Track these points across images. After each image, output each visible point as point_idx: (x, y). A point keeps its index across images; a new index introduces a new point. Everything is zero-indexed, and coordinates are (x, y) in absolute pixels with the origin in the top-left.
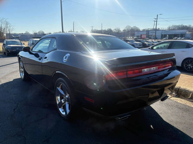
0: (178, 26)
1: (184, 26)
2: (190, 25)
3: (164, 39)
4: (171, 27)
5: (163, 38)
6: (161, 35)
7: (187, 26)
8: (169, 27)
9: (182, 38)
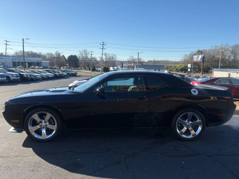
0: (27, 52)
1: (33, 53)
2: (40, 53)
3: (19, 68)
4: (19, 52)
5: (18, 66)
6: (13, 62)
7: (37, 53)
8: (17, 53)
9: (41, 67)
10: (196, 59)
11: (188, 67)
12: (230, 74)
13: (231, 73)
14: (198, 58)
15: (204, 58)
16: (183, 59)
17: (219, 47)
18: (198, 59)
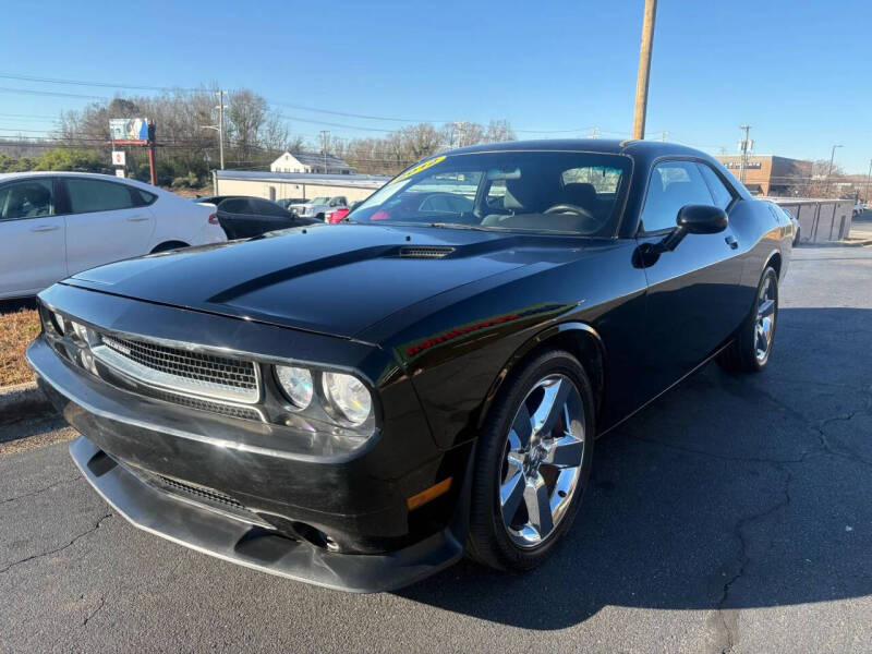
10: (122, 134)
11: (115, 162)
12: (273, 191)
13: (277, 186)
14: (129, 131)
15: (152, 129)
16: (59, 128)
17: (189, 93)
18: (132, 133)
